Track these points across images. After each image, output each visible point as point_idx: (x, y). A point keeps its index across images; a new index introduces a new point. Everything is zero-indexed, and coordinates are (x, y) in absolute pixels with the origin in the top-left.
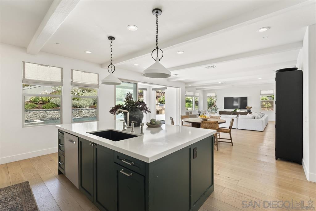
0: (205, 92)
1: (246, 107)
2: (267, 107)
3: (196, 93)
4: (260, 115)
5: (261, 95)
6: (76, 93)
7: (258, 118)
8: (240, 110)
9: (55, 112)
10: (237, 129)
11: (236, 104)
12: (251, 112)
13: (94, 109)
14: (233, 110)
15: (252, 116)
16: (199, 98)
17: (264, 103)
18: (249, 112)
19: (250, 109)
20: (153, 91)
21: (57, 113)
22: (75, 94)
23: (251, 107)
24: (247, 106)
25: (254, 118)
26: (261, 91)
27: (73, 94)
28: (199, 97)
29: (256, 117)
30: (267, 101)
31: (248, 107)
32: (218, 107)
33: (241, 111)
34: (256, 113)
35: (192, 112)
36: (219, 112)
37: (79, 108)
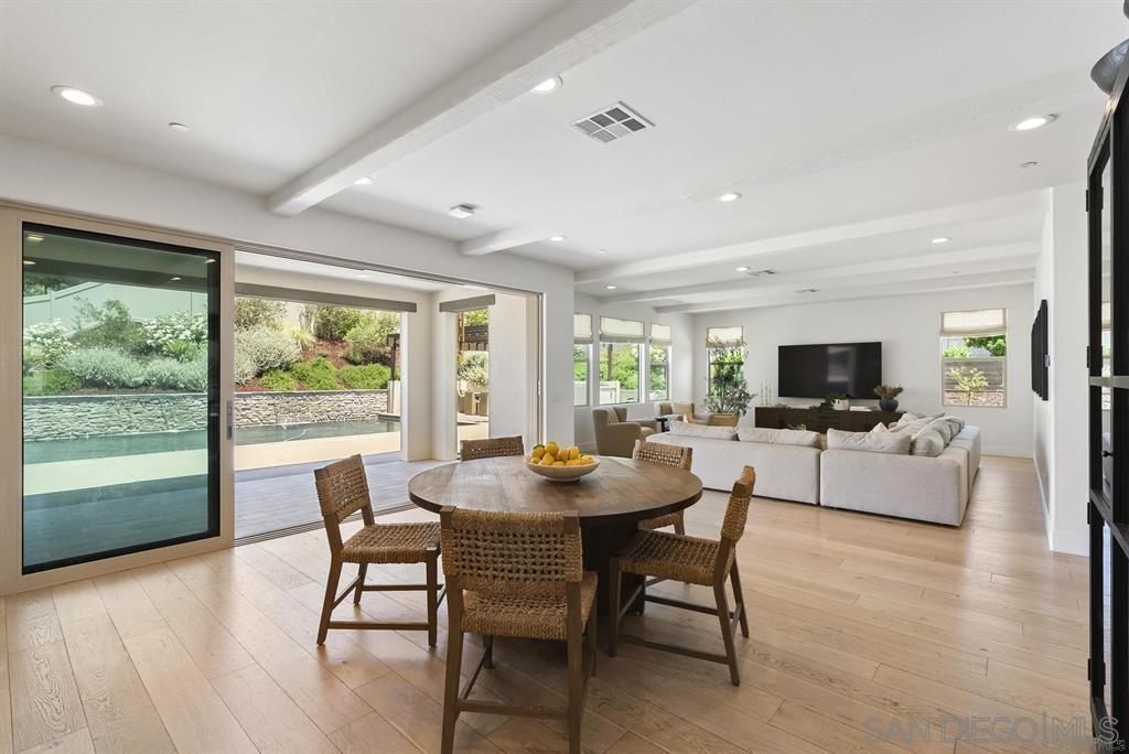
0: (697, 321)
1: (875, 390)
2: (968, 389)
3: (654, 326)
4: (941, 432)
5: (943, 332)
6: (188, 333)
7: (931, 452)
8: (846, 401)
9: (66, 408)
10: (819, 504)
11: (837, 376)
12: (899, 409)
13: (250, 396)
14: (817, 403)
15: (899, 436)
16: (670, 348)
17: (955, 372)
18: (890, 414)
19: (895, 398)
20: (444, 313)
21: (73, 411)
22: (182, 337)
23: (900, 390)
24: (880, 384)
25: (911, 452)
26: (942, 314)
27: (173, 333)
28: (669, 343)
29: (920, 446)
30: (969, 364)
31: (884, 389)
32: (750, 390)
33: (853, 409)
34: (923, 417)
35: (625, 410)
36: (757, 409)
37: (187, 389)
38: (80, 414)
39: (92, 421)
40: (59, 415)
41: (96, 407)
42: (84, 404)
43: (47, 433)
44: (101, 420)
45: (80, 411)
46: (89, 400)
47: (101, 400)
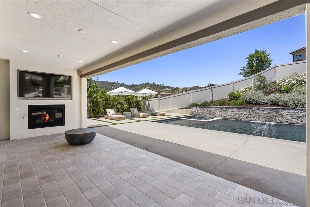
38: (242, 113)
39: (245, 115)
40: (236, 113)
41: (246, 111)
42: (242, 109)
43: (233, 118)
44: (247, 115)
45: (242, 112)
46: (244, 108)
47: (248, 109)
